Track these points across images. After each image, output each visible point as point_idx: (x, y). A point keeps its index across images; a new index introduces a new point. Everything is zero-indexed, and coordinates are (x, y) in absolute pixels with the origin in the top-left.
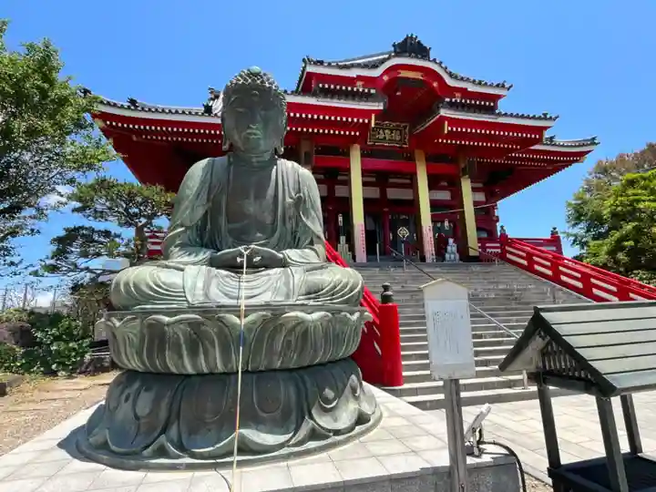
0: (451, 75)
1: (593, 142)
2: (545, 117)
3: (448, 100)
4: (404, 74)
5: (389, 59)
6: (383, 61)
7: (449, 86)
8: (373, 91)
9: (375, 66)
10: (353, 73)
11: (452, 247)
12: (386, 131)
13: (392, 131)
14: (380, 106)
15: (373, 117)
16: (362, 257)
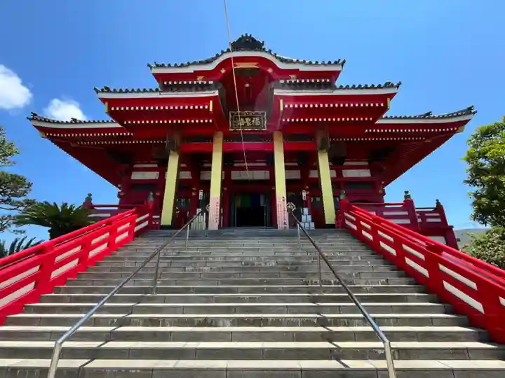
0: (282, 60)
3: (282, 81)
4: (240, 65)
5: (221, 55)
7: (280, 69)
8: (211, 82)
9: (208, 62)
10: (191, 70)
11: (306, 217)
12: (247, 119)
13: (252, 118)
14: (216, 93)
15: (211, 102)
16: (214, 224)
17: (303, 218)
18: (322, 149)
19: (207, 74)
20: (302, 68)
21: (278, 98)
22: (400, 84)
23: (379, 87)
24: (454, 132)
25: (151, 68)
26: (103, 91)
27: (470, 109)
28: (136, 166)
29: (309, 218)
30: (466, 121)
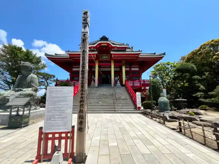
1: (164, 54)
2: (139, 51)
3: (113, 49)
4: (102, 45)
5: (97, 42)
6: (96, 43)
7: (112, 46)
8: (95, 49)
9: (94, 44)
11: (118, 82)
13: (106, 56)
14: (97, 53)
15: (95, 55)
16: (96, 85)
17: (118, 83)
18: (124, 65)
19: (94, 47)
20: (118, 46)
21: (112, 54)
22: (142, 51)
23: (137, 51)
24: (160, 59)
25: (80, 45)
26: (68, 52)
27: (165, 53)
28: (73, 66)
29: (119, 83)
30: (163, 57)
